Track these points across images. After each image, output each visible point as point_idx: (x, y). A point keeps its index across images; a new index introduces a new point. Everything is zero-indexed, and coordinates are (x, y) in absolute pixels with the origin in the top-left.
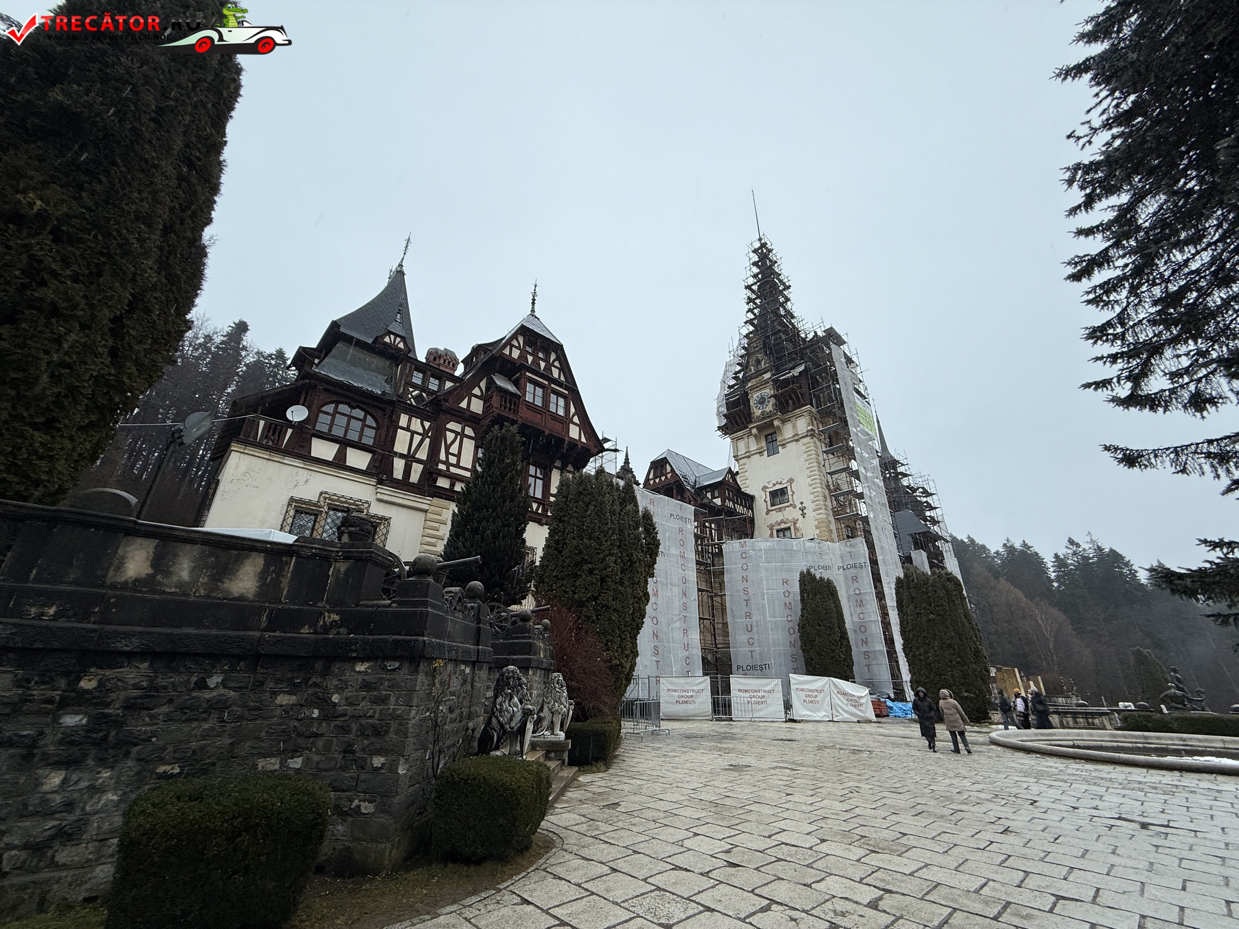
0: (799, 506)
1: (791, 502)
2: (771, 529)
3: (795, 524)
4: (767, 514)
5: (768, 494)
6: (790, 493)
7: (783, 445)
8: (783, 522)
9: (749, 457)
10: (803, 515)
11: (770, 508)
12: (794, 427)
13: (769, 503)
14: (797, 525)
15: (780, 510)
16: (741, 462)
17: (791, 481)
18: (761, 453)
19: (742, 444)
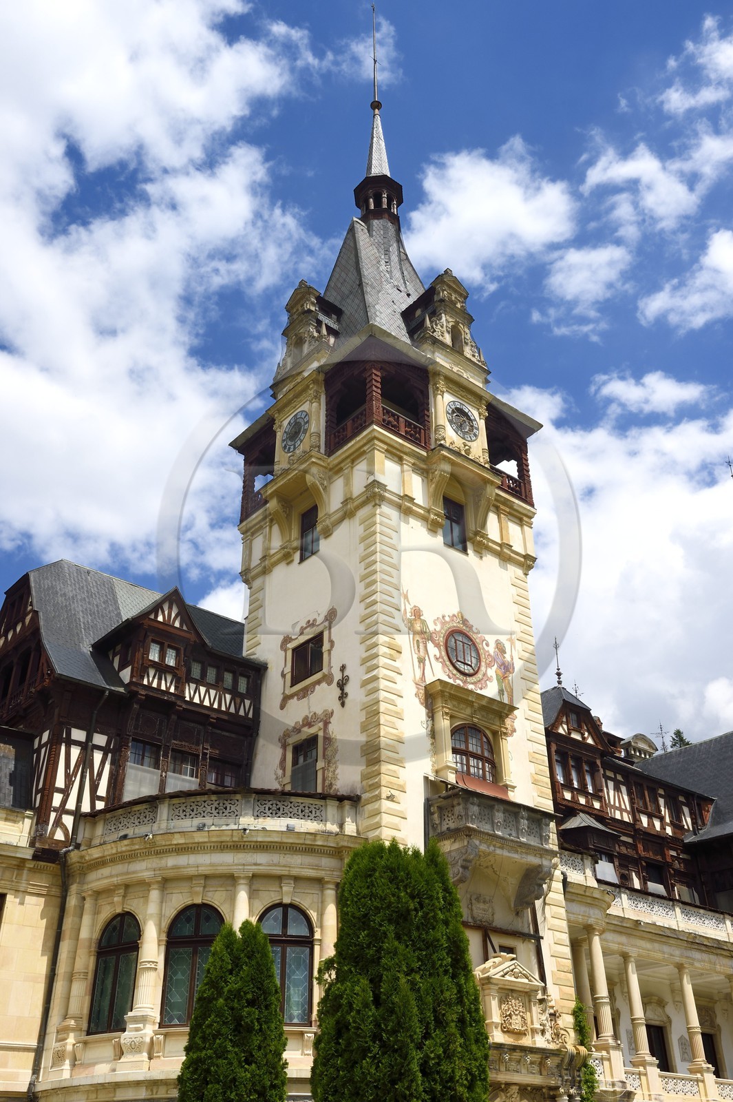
0: (337, 676)
1: (325, 670)
2: (284, 747)
3: (326, 724)
4: (282, 707)
5: (290, 653)
6: (326, 646)
7: (327, 533)
8: (308, 723)
9: (266, 571)
10: (343, 697)
11: (289, 691)
12: (348, 482)
13: (289, 677)
14: (331, 728)
15: (304, 693)
16: (257, 583)
17: (331, 616)
18: (286, 558)
19: (258, 544)
